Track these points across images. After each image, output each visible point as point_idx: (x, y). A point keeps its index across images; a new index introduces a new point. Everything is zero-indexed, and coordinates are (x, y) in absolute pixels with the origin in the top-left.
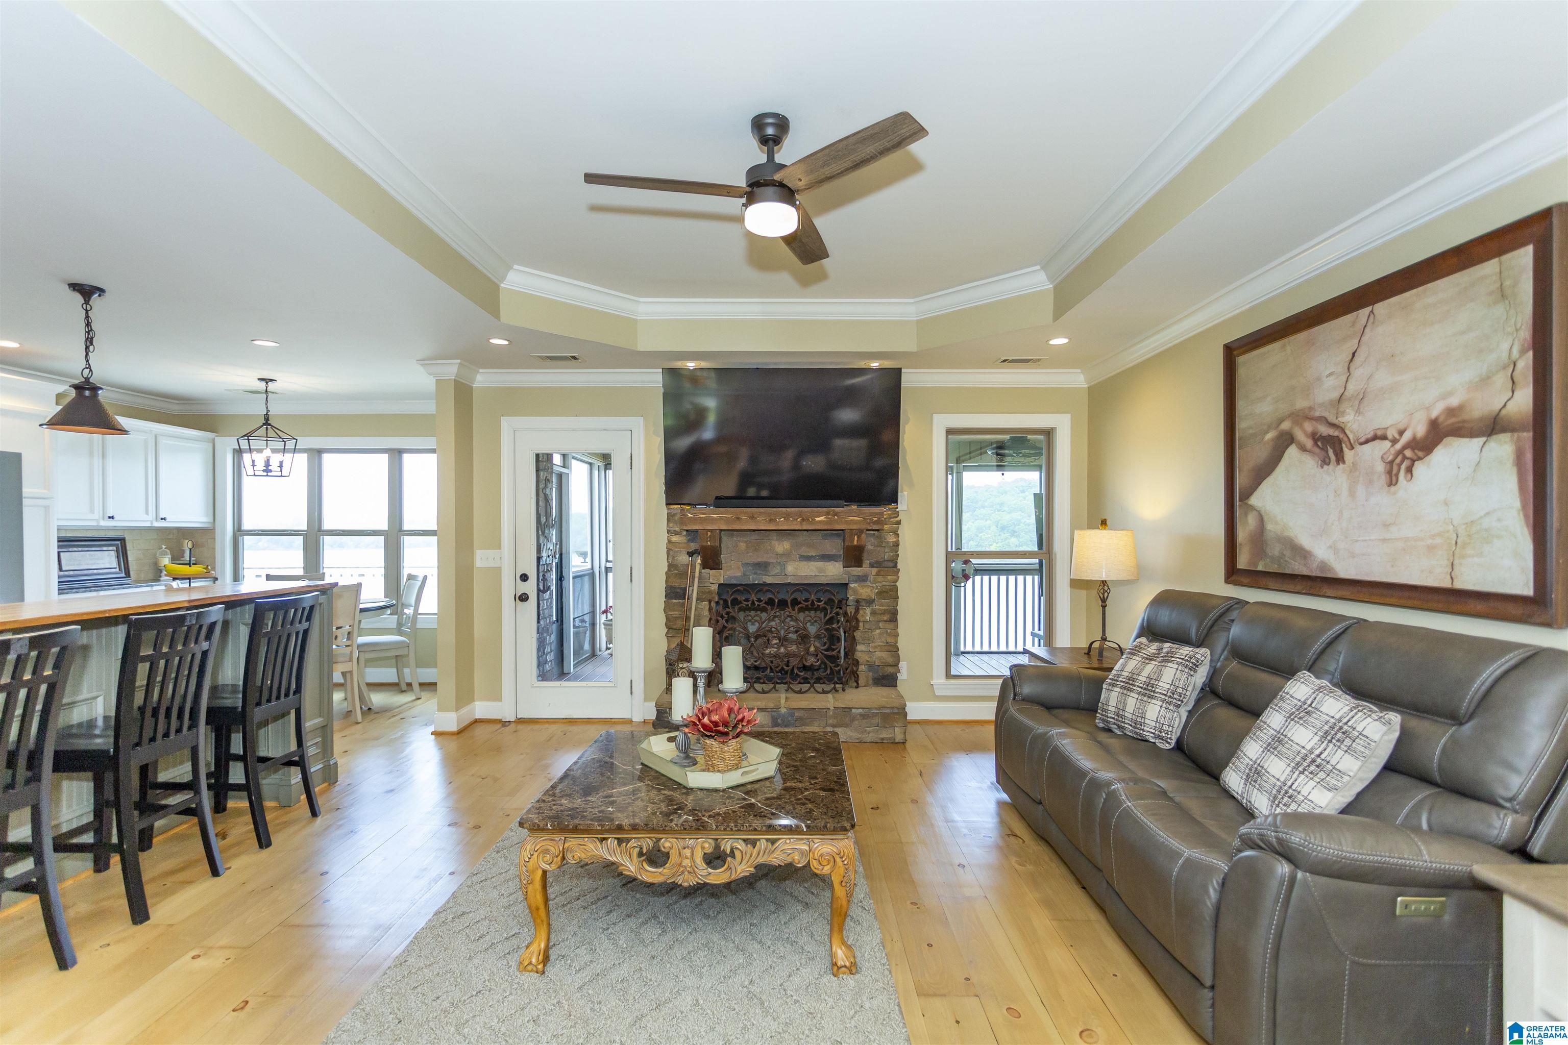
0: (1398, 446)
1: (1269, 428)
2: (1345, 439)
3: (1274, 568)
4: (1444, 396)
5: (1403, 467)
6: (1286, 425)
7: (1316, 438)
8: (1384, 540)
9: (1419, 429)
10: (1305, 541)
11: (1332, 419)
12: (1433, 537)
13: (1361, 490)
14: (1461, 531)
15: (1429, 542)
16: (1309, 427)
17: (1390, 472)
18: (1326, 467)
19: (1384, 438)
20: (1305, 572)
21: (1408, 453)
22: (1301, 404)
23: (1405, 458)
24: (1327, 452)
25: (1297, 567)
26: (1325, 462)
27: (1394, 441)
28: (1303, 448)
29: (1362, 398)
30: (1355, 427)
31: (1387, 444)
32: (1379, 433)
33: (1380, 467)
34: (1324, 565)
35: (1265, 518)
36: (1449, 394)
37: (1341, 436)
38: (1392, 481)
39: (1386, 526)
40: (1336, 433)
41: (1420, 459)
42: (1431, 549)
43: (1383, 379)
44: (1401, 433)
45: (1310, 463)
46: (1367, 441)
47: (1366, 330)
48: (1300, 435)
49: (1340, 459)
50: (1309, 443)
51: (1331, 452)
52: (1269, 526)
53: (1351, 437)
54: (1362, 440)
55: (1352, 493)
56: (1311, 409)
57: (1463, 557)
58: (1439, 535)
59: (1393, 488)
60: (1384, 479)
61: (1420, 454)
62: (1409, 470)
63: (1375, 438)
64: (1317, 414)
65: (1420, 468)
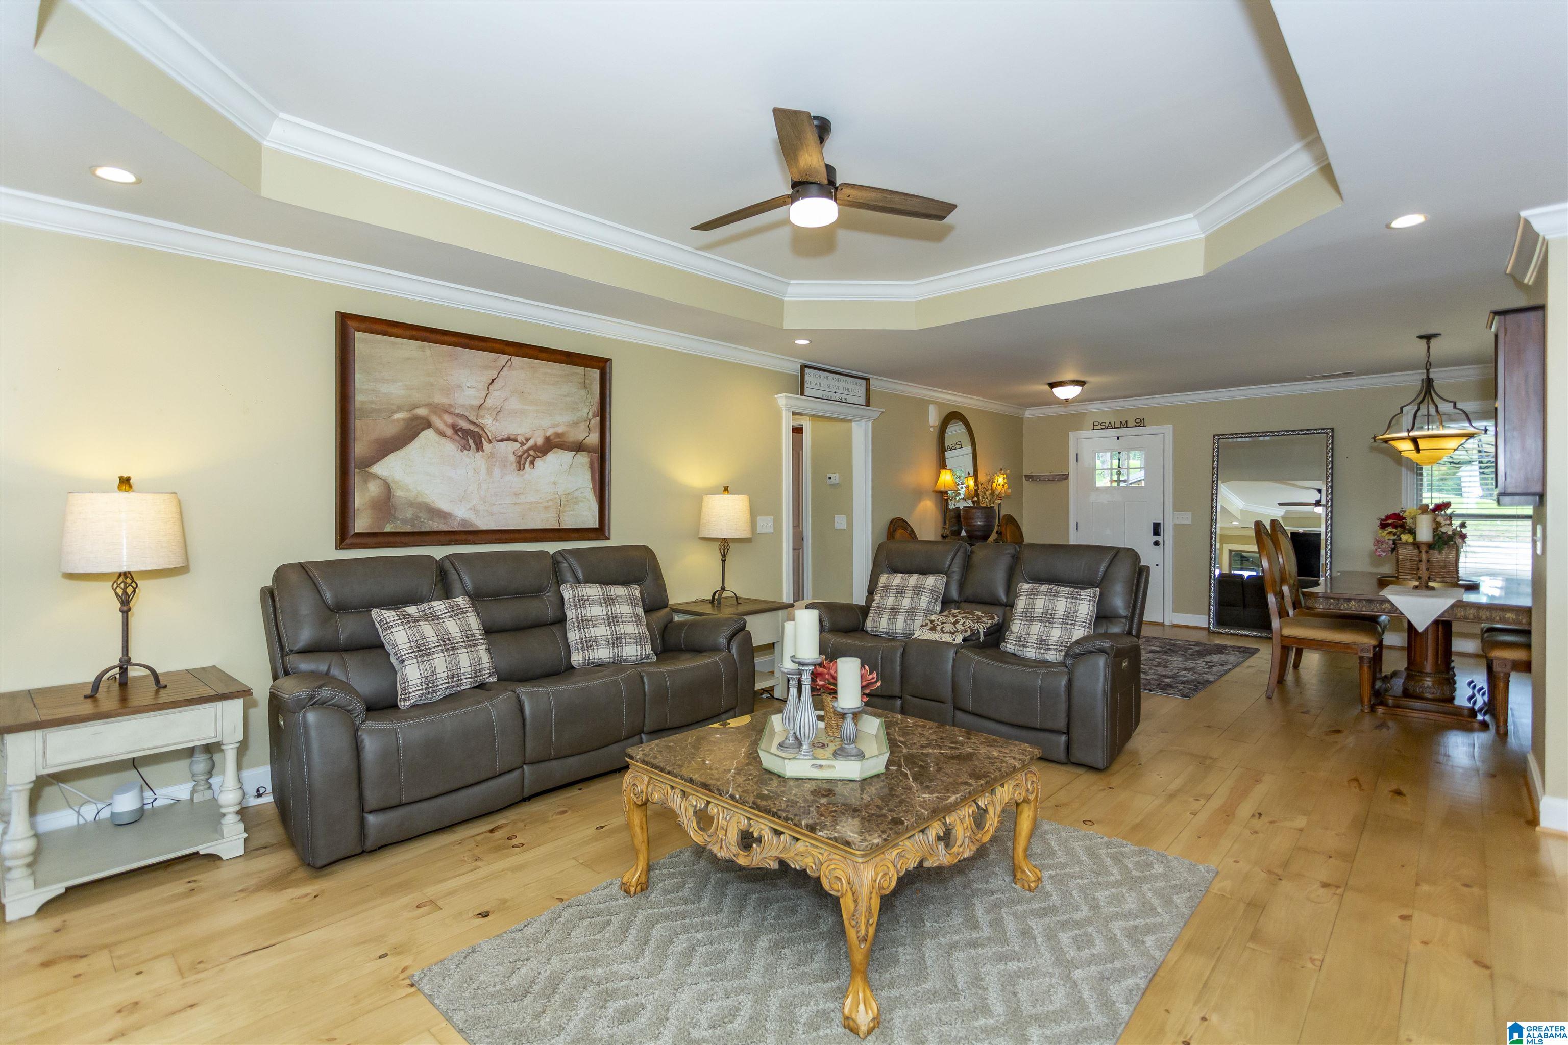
0: (525, 447)
1: (399, 409)
2: (484, 435)
3: (408, 528)
4: (553, 426)
5: (528, 460)
6: (422, 412)
7: (456, 429)
8: (515, 504)
9: (540, 441)
10: (444, 506)
11: (472, 418)
12: (548, 501)
13: (497, 472)
14: (563, 499)
15: (545, 504)
16: (449, 419)
17: (519, 462)
18: (465, 452)
19: (515, 440)
20: (445, 528)
21: (532, 452)
22: (439, 399)
23: (529, 455)
24: (467, 441)
25: (437, 525)
26: (466, 447)
27: (522, 444)
28: (442, 434)
29: (498, 412)
30: (493, 428)
31: (517, 445)
32: (512, 437)
33: (512, 458)
34: (464, 522)
35: (393, 486)
36: (558, 425)
37: (481, 432)
38: (520, 467)
39: (517, 495)
40: (476, 430)
41: (539, 457)
42: (546, 508)
43: (514, 404)
44: (527, 440)
45: (450, 448)
46: (502, 440)
47: (504, 369)
48: (436, 421)
49: (479, 447)
50: (449, 432)
51: (471, 442)
52: (398, 493)
53: (489, 435)
54: (499, 438)
55: (489, 472)
56: (450, 405)
57: (565, 512)
58: (551, 500)
59: (521, 472)
60: (514, 466)
61: (539, 454)
62: (532, 463)
63: (508, 439)
64: (458, 411)
65: (538, 462)
